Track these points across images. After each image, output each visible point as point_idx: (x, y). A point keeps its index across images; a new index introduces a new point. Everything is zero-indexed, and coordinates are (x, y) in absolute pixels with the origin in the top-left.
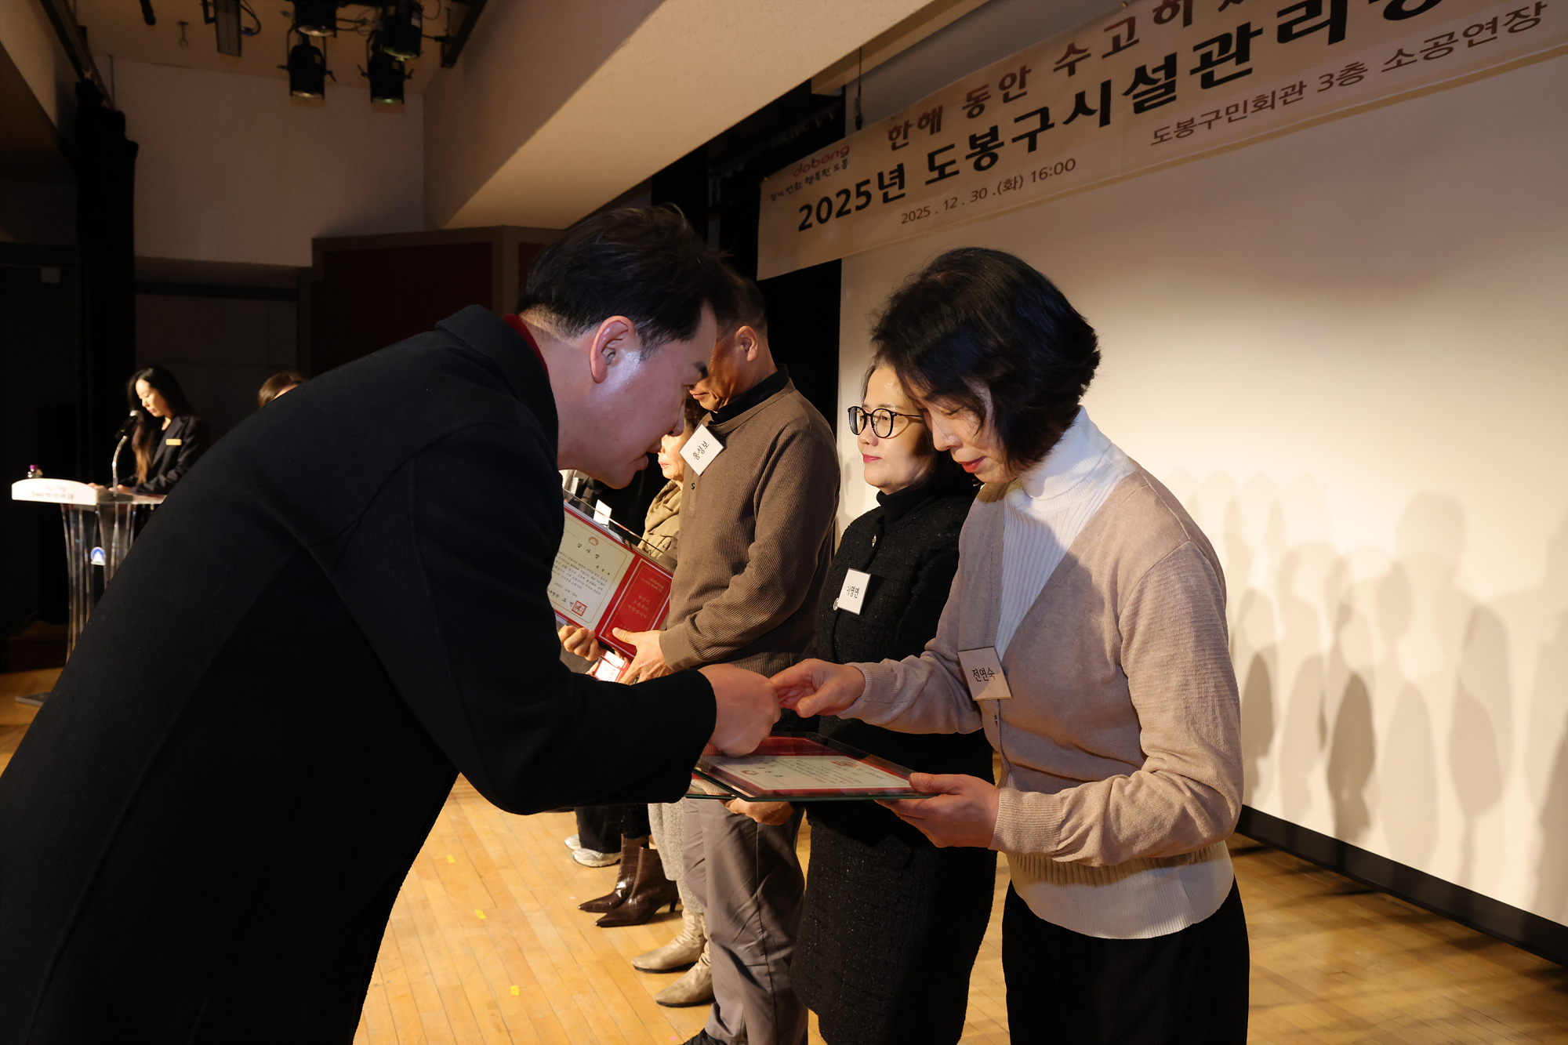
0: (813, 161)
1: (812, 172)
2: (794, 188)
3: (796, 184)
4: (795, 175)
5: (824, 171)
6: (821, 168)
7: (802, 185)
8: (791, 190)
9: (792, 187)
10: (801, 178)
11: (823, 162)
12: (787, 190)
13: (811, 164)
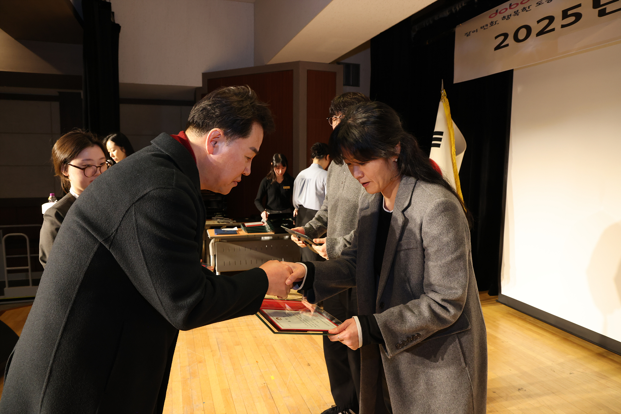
0: (511, 5)
1: (510, 12)
2: (489, 25)
3: (492, 22)
4: (490, 17)
5: (524, 9)
6: (520, 7)
7: (497, 23)
8: (486, 27)
9: (487, 25)
10: (499, 17)
11: (522, 3)
12: (481, 28)
13: (508, 7)
